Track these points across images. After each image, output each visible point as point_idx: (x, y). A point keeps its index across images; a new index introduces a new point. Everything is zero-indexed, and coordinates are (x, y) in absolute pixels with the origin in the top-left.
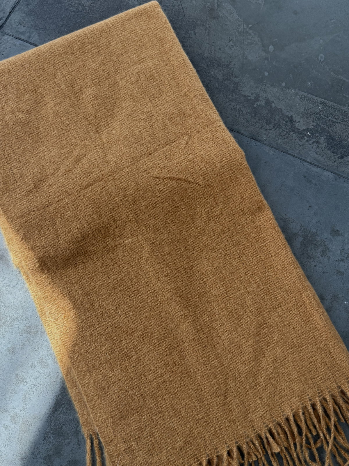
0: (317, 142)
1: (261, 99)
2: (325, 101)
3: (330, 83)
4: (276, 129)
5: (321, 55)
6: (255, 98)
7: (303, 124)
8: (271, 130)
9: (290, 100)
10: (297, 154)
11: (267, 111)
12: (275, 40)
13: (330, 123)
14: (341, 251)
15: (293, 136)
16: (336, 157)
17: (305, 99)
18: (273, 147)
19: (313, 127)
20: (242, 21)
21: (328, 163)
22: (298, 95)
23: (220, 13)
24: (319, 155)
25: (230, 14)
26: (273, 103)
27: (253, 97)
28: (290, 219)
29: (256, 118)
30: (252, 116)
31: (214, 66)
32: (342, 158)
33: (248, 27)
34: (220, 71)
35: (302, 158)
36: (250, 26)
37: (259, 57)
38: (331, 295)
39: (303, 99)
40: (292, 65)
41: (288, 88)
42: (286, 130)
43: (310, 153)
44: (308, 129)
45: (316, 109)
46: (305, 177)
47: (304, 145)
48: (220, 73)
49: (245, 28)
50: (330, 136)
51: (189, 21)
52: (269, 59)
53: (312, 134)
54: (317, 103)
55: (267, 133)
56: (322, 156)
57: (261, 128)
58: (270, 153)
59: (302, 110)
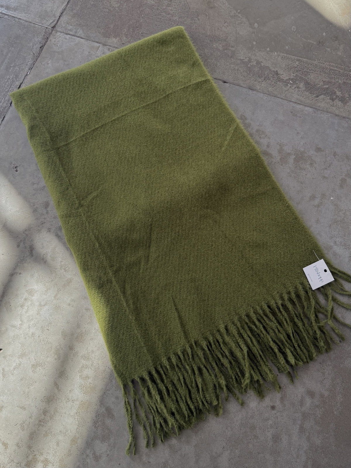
0: (298, 87)
1: (252, 60)
2: (300, 58)
3: (302, 46)
4: (266, 80)
5: (293, 27)
6: (248, 60)
7: (286, 76)
8: (263, 81)
9: (274, 60)
10: (283, 97)
11: (258, 69)
12: (258, 19)
13: (306, 73)
14: (325, 163)
15: (279, 85)
16: (313, 96)
17: (285, 58)
18: (265, 94)
19: (293, 77)
20: (232, 9)
21: (308, 101)
22: (280, 56)
23: (215, 4)
24: (300, 96)
25: (223, 4)
27: (246, 60)
28: (284, 143)
29: (251, 74)
30: (247, 73)
31: (215, 41)
32: (317, 97)
33: (237, 12)
34: (220, 44)
35: (288, 99)
36: (239, 11)
38: (321, 194)
39: (284, 58)
40: (273, 36)
43: (293, 95)
44: (290, 78)
45: (294, 64)
46: (292, 112)
47: (288, 90)
48: (221, 45)
49: (235, 13)
50: (307, 82)
51: (193, 12)
52: (256, 33)
53: (294, 82)
54: (295, 60)
55: (260, 84)
56: (303, 97)
57: (255, 81)
58: (264, 98)
59: (284, 66)
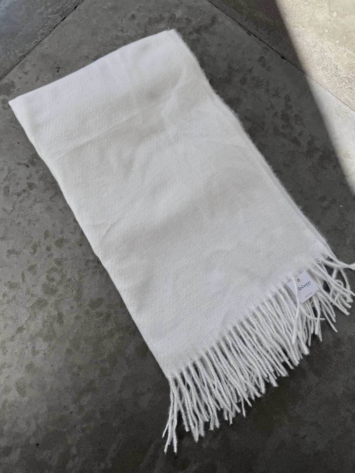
26: (327, 52)
37: (325, 18)
41: (340, 45)
42: (331, 74)
